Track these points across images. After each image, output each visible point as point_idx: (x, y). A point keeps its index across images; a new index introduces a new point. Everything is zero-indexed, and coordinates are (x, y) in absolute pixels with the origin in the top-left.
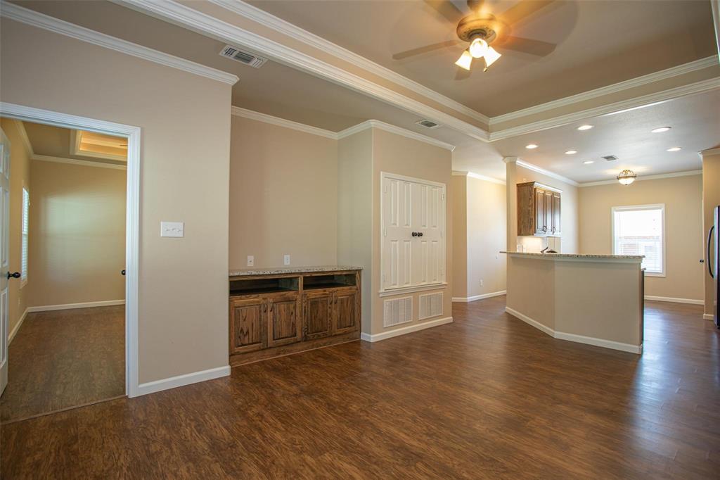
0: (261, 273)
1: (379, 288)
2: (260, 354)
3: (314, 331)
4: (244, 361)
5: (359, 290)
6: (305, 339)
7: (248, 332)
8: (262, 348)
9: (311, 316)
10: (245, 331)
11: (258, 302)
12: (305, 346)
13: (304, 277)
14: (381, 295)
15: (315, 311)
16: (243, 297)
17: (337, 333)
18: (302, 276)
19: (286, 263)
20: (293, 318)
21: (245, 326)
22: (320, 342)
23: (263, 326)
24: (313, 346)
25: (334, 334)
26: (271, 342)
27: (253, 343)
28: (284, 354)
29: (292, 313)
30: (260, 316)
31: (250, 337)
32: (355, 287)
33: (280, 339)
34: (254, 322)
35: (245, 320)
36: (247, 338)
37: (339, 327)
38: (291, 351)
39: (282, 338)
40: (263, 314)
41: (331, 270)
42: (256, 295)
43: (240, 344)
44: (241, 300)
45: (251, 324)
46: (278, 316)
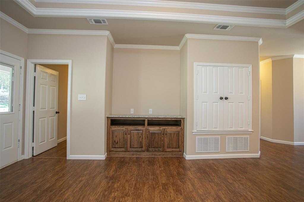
0: (124, 117)
1: (193, 129)
2: (123, 153)
3: (153, 147)
4: (116, 155)
5: (183, 130)
6: (148, 151)
7: (117, 142)
8: (124, 151)
9: (151, 140)
10: (116, 142)
11: (123, 130)
12: (148, 154)
13: (148, 120)
14: (194, 134)
15: (154, 137)
16: (116, 127)
17: (167, 151)
18: (146, 120)
19: (150, 113)
20: (140, 139)
21: (116, 139)
22: (157, 153)
23: (125, 141)
24: (152, 155)
25: (165, 151)
26: (129, 149)
27: (120, 148)
28: (136, 155)
29: (140, 137)
30: (124, 136)
31: (119, 145)
32: (180, 127)
33: (133, 148)
34: (120, 138)
35: (116, 137)
36: (117, 145)
37: (169, 148)
38: (140, 155)
39: (134, 148)
40: (125, 136)
41: (163, 117)
42: (123, 127)
43: (114, 147)
44: (115, 128)
45: (119, 139)
46: (133, 137)
